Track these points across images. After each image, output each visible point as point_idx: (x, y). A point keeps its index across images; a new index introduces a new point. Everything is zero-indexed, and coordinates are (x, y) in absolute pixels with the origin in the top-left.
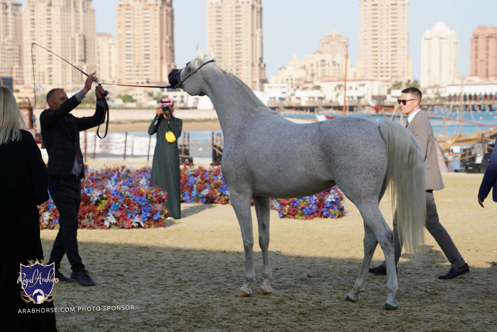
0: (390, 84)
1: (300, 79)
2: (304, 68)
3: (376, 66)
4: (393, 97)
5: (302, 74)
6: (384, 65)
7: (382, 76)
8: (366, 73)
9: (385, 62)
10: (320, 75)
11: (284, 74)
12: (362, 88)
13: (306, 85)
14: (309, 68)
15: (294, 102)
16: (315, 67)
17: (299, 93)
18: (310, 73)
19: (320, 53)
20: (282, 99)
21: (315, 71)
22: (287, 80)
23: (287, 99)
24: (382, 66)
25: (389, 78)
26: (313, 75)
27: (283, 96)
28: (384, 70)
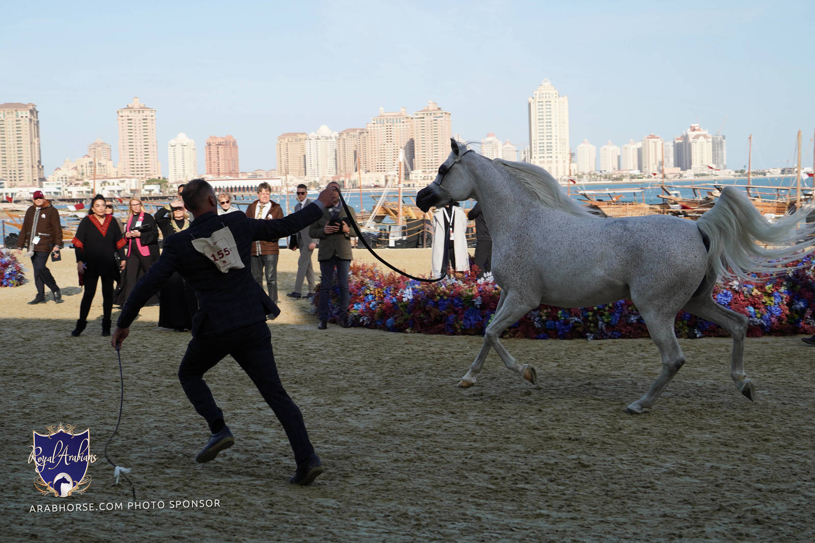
0: (144, 181)
1: (71, 178)
2: (76, 168)
3: (133, 166)
4: (146, 190)
5: (74, 173)
6: (140, 166)
7: (138, 174)
8: (125, 172)
9: (140, 164)
10: (88, 174)
11: (60, 174)
12: (122, 184)
13: (77, 182)
14: (79, 168)
15: (67, 195)
16: (84, 168)
17: (70, 189)
18: (80, 172)
19: (88, 157)
20: (56, 193)
21: (85, 171)
22: (62, 178)
23: (62, 194)
24: (138, 166)
25: (144, 176)
26: (83, 174)
27: (58, 191)
28: (140, 169)
